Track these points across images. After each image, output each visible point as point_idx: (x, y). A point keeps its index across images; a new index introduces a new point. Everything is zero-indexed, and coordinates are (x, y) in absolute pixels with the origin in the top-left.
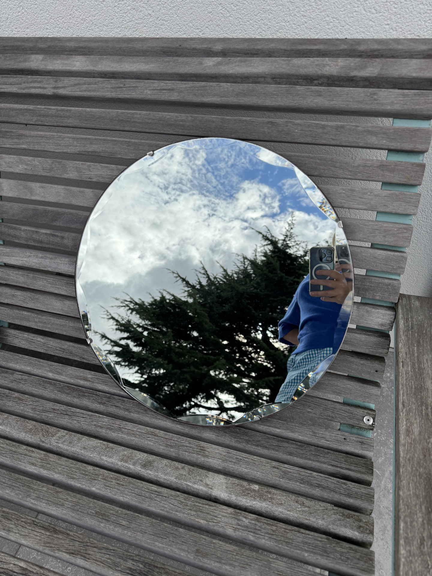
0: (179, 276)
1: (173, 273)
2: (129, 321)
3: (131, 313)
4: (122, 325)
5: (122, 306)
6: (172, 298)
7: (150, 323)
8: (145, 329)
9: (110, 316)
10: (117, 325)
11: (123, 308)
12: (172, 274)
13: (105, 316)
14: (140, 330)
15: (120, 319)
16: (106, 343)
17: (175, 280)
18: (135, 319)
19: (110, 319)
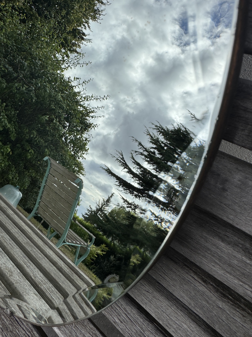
0: (195, 117)
1: (192, 114)
2: (158, 139)
3: (159, 134)
4: (153, 140)
5: (155, 129)
6: (184, 130)
7: (169, 142)
8: (166, 145)
9: (148, 133)
10: (151, 139)
11: (156, 130)
12: (190, 115)
13: (146, 132)
14: (163, 145)
15: (153, 137)
16: (140, 148)
17: (191, 119)
18: (161, 138)
19: (148, 134)
